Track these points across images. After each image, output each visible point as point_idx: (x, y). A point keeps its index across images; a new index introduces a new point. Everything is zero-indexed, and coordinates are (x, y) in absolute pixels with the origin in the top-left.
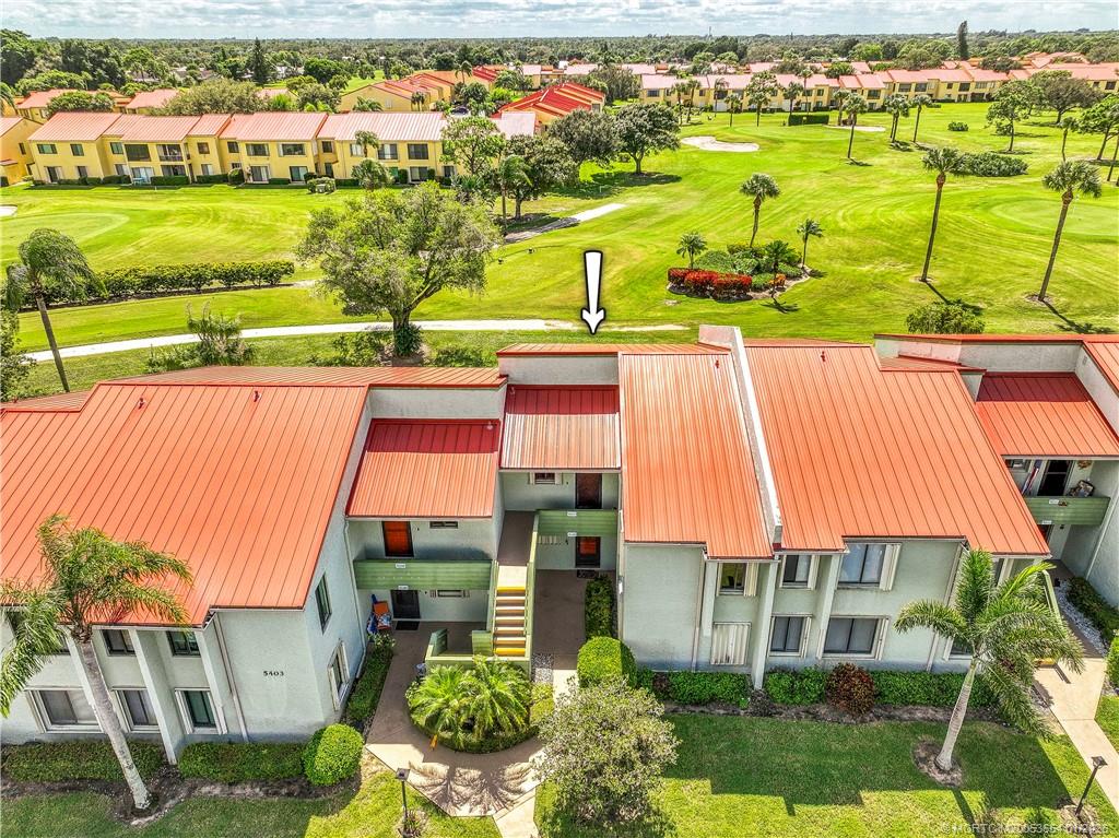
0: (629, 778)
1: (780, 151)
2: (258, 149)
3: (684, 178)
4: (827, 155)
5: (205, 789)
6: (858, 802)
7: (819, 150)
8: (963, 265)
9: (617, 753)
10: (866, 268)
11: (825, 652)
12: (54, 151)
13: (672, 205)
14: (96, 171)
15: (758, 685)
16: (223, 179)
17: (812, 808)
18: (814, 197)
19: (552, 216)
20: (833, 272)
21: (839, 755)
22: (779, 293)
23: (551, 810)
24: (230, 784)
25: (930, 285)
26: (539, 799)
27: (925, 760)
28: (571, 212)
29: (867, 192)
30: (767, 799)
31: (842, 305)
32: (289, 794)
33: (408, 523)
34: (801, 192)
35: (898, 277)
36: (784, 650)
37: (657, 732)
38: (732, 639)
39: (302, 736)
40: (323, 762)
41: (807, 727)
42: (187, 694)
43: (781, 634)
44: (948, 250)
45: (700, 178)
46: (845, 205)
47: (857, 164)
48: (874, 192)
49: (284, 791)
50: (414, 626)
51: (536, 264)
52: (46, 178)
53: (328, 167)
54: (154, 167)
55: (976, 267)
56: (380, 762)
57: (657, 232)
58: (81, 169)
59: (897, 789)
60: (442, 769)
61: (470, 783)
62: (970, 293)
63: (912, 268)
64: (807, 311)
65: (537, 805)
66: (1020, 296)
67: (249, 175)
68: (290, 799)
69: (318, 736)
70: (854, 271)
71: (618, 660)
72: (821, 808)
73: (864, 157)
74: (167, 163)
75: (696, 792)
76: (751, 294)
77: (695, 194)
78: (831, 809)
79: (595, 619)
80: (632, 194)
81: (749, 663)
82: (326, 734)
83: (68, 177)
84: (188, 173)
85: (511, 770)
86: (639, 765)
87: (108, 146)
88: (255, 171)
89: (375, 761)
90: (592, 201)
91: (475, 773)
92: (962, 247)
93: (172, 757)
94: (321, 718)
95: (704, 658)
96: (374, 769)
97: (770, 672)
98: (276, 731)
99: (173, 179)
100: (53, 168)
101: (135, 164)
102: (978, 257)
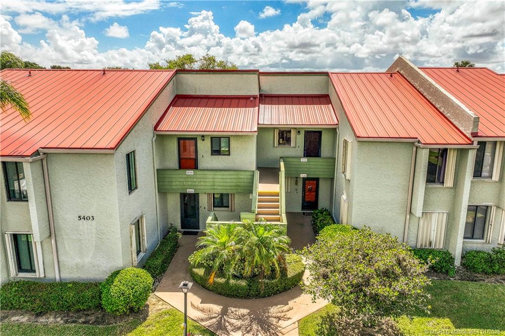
24: (37, 315)
32: (86, 323)
36: (472, 238)
38: (434, 226)
42: (14, 236)
49: (82, 320)
56: (166, 303)
60: (217, 308)
61: (241, 317)
68: (86, 326)
82: (122, 273)
89: (161, 302)
95: (412, 243)
96: (160, 307)
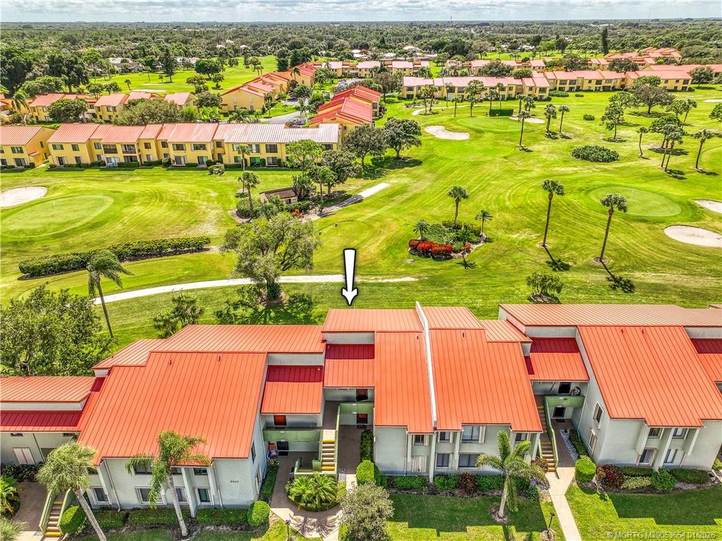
0: (374, 524)
1: (481, 139)
2: (179, 147)
3: (424, 163)
4: (509, 143)
5: (208, 528)
6: (465, 530)
7: (503, 139)
8: (566, 236)
9: (370, 514)
10: (515, 236)
11: (459, 466)
12: (62, 148)
13: (415, 185)
14: (86, 159)
15: (431, 481)
16: (159, 163)
17: (446, 534)
18: (496, 179)
19: (348, 193)
20: (497, 239)
21: (460, 511)
22: (467, 254)
23: (345, 535)
24: (217, 526)
25: (546, 249)
26: (340, 531)
27: (494, 513)
28: (359, 191)
29: (525, 175)
30: (430, 530)
31: (499, 263)
32: (241, 529)
33: (285, 416)
34: (489, 175)
35: (531, 243)
36: (442, 466)
37: (386, 504)
38: (420, 462)
39: (245, 506)
40: (255, 517)
41: (449, 500)
42: (199, 490)
43: (441, 460)
44: (559, 225)
45: (432, 163)
46: (512, 186)
47: (525, 150)
48: (529, 175)
49: (239, 528)
50: (286, 454)
51: (340, 235)
52: (57, 163)
53: (220, 155)
54: (120, 157)
55: (572, 237)
56: (276, 516)
57: (406, 207)
58: (77, 159)
59: (480, 525)
60: (302, 519)
61: (313, 524)
62: (566, 255)
63: (539, 236)
64: (480, 267)
65: (340, 533)
66: (591, 259)
67: (174, 161)
68: (242, 532)
69: (252, 506)
70: (509, 238)
71: (373, 473)
72: (450, 533)
73: (529, 144)
74: (126, 155)
75: (402, 527)
76: (452, 254)
77: (428, 175)
78: (454, 533)
79: (365, 451)
80: (393, 175)
81: (428, 471)
82: (255, 505)
83: (70, 163)
84: (139, 161)
85: (329, 519)
86: (378, 518)
87: (93, 145)
88: (178, 159)
89: (274, 515)
90: (370, 181)
91: (315, 520)
92: (567, 223)
93: (193, 514)
94: (253, 499)
95: (409, 470)
96: (274, 519)
97: (437, 475)
98: (234, 504)
99: (130, 164)
100: (61, 158)
101: (108, 155)
102: (574, 230)
